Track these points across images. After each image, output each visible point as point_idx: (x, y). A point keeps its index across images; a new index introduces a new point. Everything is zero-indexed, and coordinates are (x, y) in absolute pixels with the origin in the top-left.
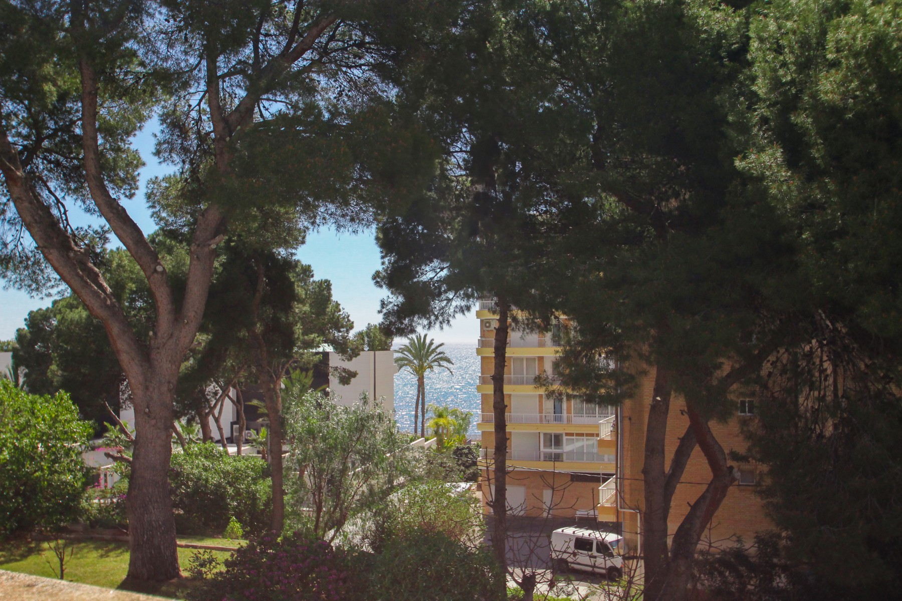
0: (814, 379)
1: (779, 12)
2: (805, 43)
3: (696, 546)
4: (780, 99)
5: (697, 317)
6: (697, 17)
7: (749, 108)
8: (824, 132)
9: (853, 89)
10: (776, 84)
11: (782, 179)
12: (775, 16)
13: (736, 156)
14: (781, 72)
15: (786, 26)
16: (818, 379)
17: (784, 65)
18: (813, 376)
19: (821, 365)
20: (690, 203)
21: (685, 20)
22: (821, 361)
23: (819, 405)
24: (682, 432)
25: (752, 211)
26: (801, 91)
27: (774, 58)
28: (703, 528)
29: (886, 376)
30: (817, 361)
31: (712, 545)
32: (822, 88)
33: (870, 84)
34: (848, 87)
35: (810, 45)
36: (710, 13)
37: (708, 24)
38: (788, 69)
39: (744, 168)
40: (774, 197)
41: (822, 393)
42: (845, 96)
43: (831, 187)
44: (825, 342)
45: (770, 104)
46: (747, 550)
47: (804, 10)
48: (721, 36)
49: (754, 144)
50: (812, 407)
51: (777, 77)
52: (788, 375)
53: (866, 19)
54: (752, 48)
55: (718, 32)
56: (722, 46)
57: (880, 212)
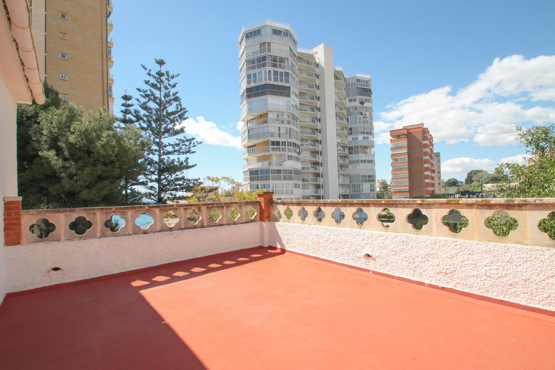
2: (61, 123)
4: (52, 136)
7: (41, 137)
9: (79, 140)
10: (50, 132)
11: (55, 159)
13: (39, 151)
17: (53, 127)
26: (60, 136)
27: (50, 125)
32: (69, 138)
33: (84, 140)
34: (77, 139)
38: (55, 129)
39: (42, 155)
40: (53, 164)
42: (77, 141)
43: (72, 163)
45: (48, 137)
51: (51, 130)
57: (87, 171)
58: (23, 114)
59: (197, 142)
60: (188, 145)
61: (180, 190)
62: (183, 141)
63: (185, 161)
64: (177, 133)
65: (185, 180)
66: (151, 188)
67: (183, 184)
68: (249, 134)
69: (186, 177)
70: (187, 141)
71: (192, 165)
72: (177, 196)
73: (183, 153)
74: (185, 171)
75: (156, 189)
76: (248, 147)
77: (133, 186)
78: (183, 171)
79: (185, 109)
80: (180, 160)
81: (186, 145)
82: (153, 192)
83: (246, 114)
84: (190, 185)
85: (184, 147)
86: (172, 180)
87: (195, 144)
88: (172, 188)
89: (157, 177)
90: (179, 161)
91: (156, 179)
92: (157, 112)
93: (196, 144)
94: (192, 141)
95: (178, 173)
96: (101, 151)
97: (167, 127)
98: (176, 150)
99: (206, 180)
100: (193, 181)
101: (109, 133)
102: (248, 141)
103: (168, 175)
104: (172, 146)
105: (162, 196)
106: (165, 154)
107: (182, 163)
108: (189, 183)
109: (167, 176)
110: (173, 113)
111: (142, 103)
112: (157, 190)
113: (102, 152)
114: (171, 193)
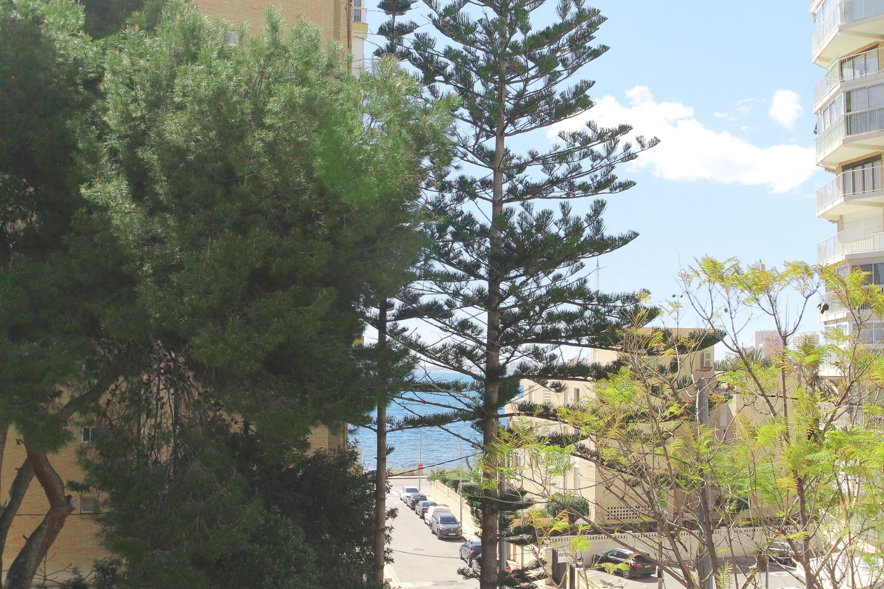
0: (151, 407)
1: (133, 49)
2: (156, 83)
3: (32, 580)
4: (130, 133)
5: (35, 344)
6: (54, 40)
7: (100, 138)
8: (168, 170)
9: (195, 132)
10: (127, 118)
11: (126, 211)
12: (130, 52)
13: (82, 184)
14: (132, 107)
15: (139, 63)
16: (155, 407)
17: (135, 100)
18: (150, 403)
19: (158, 393)
20: (37, 225)
21: (42, 40)
22: (158, 389)
23: (155, 432)
24: (20, 463)
25: (96, 240)
26: (149, 128)
27: (126, 92)
28: (39, 561)
29: (217, 404)
30: (155, 390)
31: (47, 578)
32: (168, 128)
33: (211, 131)
34: (191, 130)
35: (161, 85)
36: (68, 38)
37: (65, 48)
38: (139, 105)
39: (90, 196)
40: (117, 229)
41: (158, 420)
42: (189, 137)
43: (171, 222)
44: (162, 371)
45: (120, 136)
46: (84, 579)
47: (157, 51)
48: (78, 62)
49: (102, 175)
50: (149, 434)
51: (128, 111)
52: (126, 403)
53: (211, 71)
54: (106, 79)
55: (75, 59)
56: (78, 73)
57: (213, 250)
58: (77, 73)
59: (640, 141)
60: (604, 154)
61: (569, 337)
62: (586, 141)
63: (589, 216)
64: (563, 110)
65: (591, 299)
66: (463, 327)
67: (581, 313)
68: (849, 110)
69: (591, 286)
70: (601, 137)
71: (616, 234)
72: (559, 362)
73: (585, 188)
74: (589, 262)
75: (481, 331)
76: (845, 167)
77: (399, 322)
78: (582, 260)
79: (595, 12)
80: (572, 215)
81: (596, 157)
82: (470, 343)
83: (835, 31)
84: (609, 318)
85: (586, 164)
86: (539, 300)
87: (632, 150)
88: (538, 328)
89: (485, 285)
90: (565, 220)
91: (480, 291)
92: (490, 33)
93: (635, 148)
94: (619, 137)
95: (562, 270)
96: (264, 173)
97: (524, 90)
98: (557, 178)
99: (696, 281)
100: (619, 303)
101: (292, 93)
102: (845, 142)
103: (524, 278)
104: (543, 164)
105: (502, 360)
106: (514, 195)
107: (577, 229)
108: (603, 310)
109: (518, 281)
110: (550, 35)
111: (441, 9)
112: (484, 337)
113: (269, 175)
114: (536, 349)
